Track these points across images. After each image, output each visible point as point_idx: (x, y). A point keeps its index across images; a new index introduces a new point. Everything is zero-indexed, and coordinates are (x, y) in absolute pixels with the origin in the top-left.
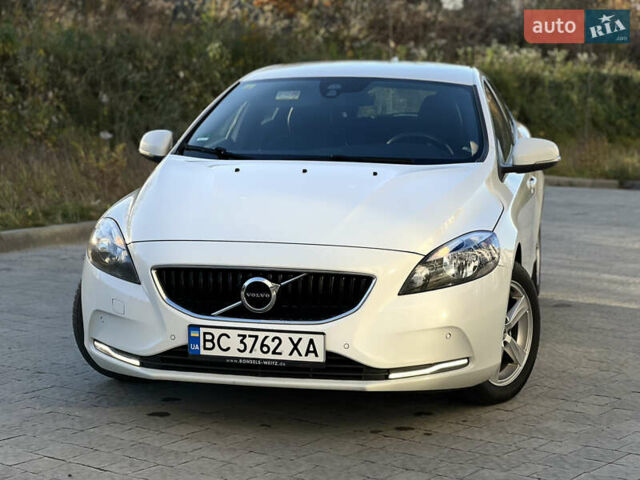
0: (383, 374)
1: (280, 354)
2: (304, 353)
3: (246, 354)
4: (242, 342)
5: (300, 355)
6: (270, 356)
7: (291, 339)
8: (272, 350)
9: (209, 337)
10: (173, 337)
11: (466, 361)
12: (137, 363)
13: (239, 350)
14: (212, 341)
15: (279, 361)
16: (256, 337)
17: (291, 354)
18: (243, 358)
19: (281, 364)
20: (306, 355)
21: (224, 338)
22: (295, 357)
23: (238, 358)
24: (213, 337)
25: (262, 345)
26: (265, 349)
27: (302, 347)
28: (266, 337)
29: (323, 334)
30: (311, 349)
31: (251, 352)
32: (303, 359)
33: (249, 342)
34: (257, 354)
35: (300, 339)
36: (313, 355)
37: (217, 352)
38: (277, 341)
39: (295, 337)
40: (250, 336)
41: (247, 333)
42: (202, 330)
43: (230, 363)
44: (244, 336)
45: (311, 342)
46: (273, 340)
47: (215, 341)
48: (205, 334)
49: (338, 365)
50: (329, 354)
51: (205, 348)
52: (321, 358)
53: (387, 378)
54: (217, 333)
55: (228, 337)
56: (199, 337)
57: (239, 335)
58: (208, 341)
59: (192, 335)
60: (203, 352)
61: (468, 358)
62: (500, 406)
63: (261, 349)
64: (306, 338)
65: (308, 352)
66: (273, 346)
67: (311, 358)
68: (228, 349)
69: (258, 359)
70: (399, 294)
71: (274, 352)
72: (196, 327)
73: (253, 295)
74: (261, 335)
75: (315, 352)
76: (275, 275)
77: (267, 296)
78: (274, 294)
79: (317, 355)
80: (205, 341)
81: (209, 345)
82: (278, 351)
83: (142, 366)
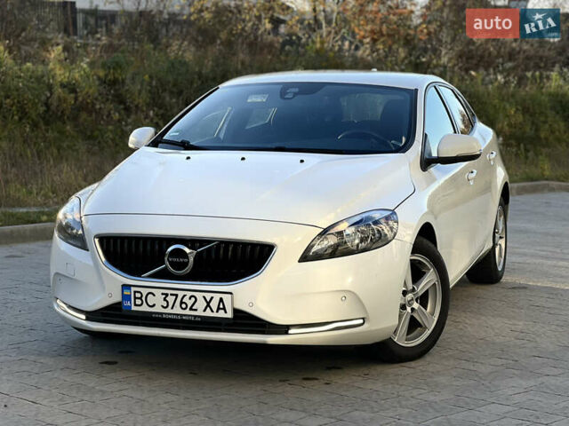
0: (284, 329)
1: (196, 310)
2: (215, 310)
3: (168, 310)
4: (165, 300)
5: (212, 311)
6: (187, 312)
7: (204, 297)
8: (189, 306)
9: (138, 295)
10: (110, 295)
11: (361, 321)
12: (83, 317)
13: (163, 306)
14: (141, 298)
15: (195, 316)
16: (177, 295)
17: (205, 310)
18: (166, 314)
19: (197, 319)
20: (217, 312)
21: (150, 295)
22: (208, 313)
23: (162, 314)
24: (142, 296)
25: (182, 303)
26: (184, 306)
27: (214, 305)
28: (185, 296)
29: (231, 293)
30: (221, 306)
31: (172, 308)
32: (215, 315)
33: (171, 299)
34: (177, 310)
35: (212, 298)
36: (223, 311)
37: (145, 308)
38: (193, 299)
39: (208, 296)
40: (171, 295)
41: (169, 292)
42: (133, 289)
43: (156, 318)
44: (167, 295)
45: (221, 300)
46: (190, 298)
47: (144, 299)
48: (135, 292)
49: (244, 321)
50: (236, 311)
51: (136, 305)
52: (229, 315)
53: (286, 333)
54: (145, 291)
55: (154, 295)
56: (130, 295)
57: (163, 294)
58: (138, 298)
59: (125, 293)
60: (134, 308)
61: (363, 319)
62: (407, 364)
63: (181, 306)
64: (217, 297)
65: (219, 309)
66: (190, 303)
67: (221, 314)
68: (154, 305)
69: (178, 315)
70: (299, 261)
71: (191, 309)
72: (128, 286)
73: (175, 260)
74: (180, 294)
75: (224, 309)
76: (192, 242)
77: (186, 261)
78: (191, 259)
79: (226, 312)
80: (135, 298)
81: (138, 302)
82: (194, 308)
83: (87, 319)
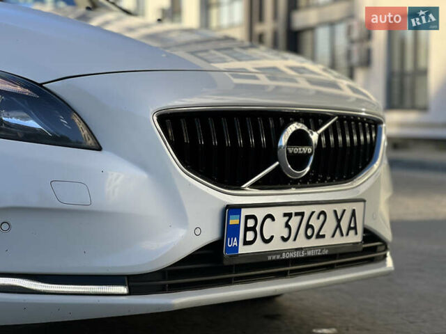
1: (324, 237)
2: (345, 232)
3: (290, 245)
4: (287, 225)
5: (342, 235)
6: (314, 242)
7: (335, 213)
8: (316, 232)
9: (251, 223)
10: (197, 231)
12: (123, 290)
13: (284, 239)
14: (253, 229)
15: (322, 248)
16: (302, 214)
17: (333, 235)
19: (324, 252)
20: (347, 234)
21: (268, 220)
22: (338, 240)
23: (280, 252)
24: (256, 223)
25: (308, 226)
26: (310, 232)
27: (344, 225)
28: (312, 214)
29: (364, 201)
30: (352, 225)
31: (295, 239)
32: (345, 240)
33: (294, 223)
34: (302, 242)
35: (344, 212)
36: (354, 232)
37: (259, 247)
38: (322, 217)
39: (340, 209)
40: (297, 214)
41: (293, 210)
42: (245, 212)
44: (289, 215)
45: (354, 213)
46: (318, 218)
47: (258, 228)
48: (247, 217)
51: (246, 243)
52: (359, 237)
54: (260, 213)
55: (273, 219)
56: (239, 225)
57: (285, 215)
58: (250, 229)
59: (231, 222)
60: (243, 250)
63: (305, 233)
64: (349, 209)
65: (350, 228)
66: (317, 225)
67: (352, 237)
68: (272, 237)
69: (301, 250)
71: (319, 236)
73: (295, 150)
74: (307, 210)
75: (355, 228)
77: (309, 150)
79: (356, 234)
80: (247, 229)
81: (250, 236)
82: (321, 234)
83: (131, 292)
